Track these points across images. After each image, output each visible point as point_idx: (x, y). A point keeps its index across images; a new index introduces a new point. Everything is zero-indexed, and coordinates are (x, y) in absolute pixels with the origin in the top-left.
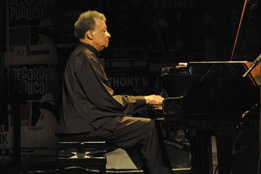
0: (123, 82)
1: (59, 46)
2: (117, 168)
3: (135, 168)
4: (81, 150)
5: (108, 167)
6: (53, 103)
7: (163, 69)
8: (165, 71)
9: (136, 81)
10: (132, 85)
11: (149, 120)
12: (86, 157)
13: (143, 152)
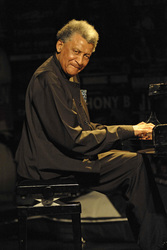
0: (98, 103)
1: (13, 58)
2: (94, 216)
3: (118, 215)
4: (47, 196)
5: (83, 215)
6: (7, 134)
7: (151, 86)
8: (154, 89)
9: (115, 101)
10: (110, 106)
11: (135, 154)
12: (54, 204)
13: (128, 195)
